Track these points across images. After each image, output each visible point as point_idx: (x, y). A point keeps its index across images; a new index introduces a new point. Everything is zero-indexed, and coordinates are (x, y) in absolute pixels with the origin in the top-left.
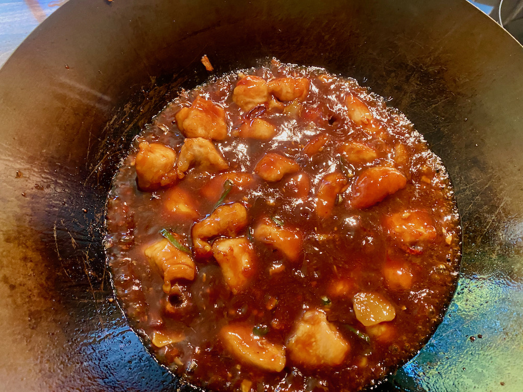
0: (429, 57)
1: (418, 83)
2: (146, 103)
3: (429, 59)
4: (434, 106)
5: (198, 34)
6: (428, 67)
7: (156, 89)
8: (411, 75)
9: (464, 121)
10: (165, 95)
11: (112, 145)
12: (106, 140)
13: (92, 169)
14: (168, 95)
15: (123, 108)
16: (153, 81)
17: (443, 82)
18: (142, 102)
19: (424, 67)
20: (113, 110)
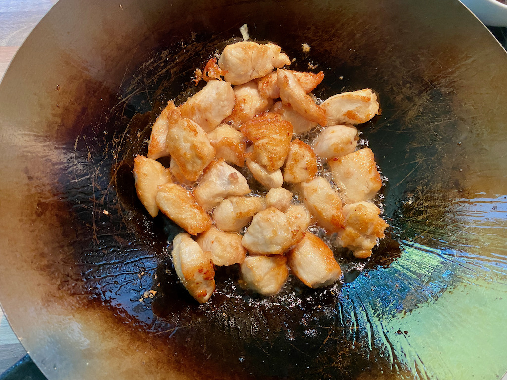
1: (429, 99)
2: (182, 55)
3: (444, 79)
4: (436, 123)
5: (244, 4)
6: (441, 86)
7: (194, 44)
8: (425, 90)
9: (458, 144)
10: (200, 51)
11: (143, 83)
12: (139, 78)
13: (121, 100)
14: (204, 51)
15: (161, 54)
16: (193, 36)
17: (451, 104)
18: (178, 52)
19: (437, 86)
20: (151, 53)
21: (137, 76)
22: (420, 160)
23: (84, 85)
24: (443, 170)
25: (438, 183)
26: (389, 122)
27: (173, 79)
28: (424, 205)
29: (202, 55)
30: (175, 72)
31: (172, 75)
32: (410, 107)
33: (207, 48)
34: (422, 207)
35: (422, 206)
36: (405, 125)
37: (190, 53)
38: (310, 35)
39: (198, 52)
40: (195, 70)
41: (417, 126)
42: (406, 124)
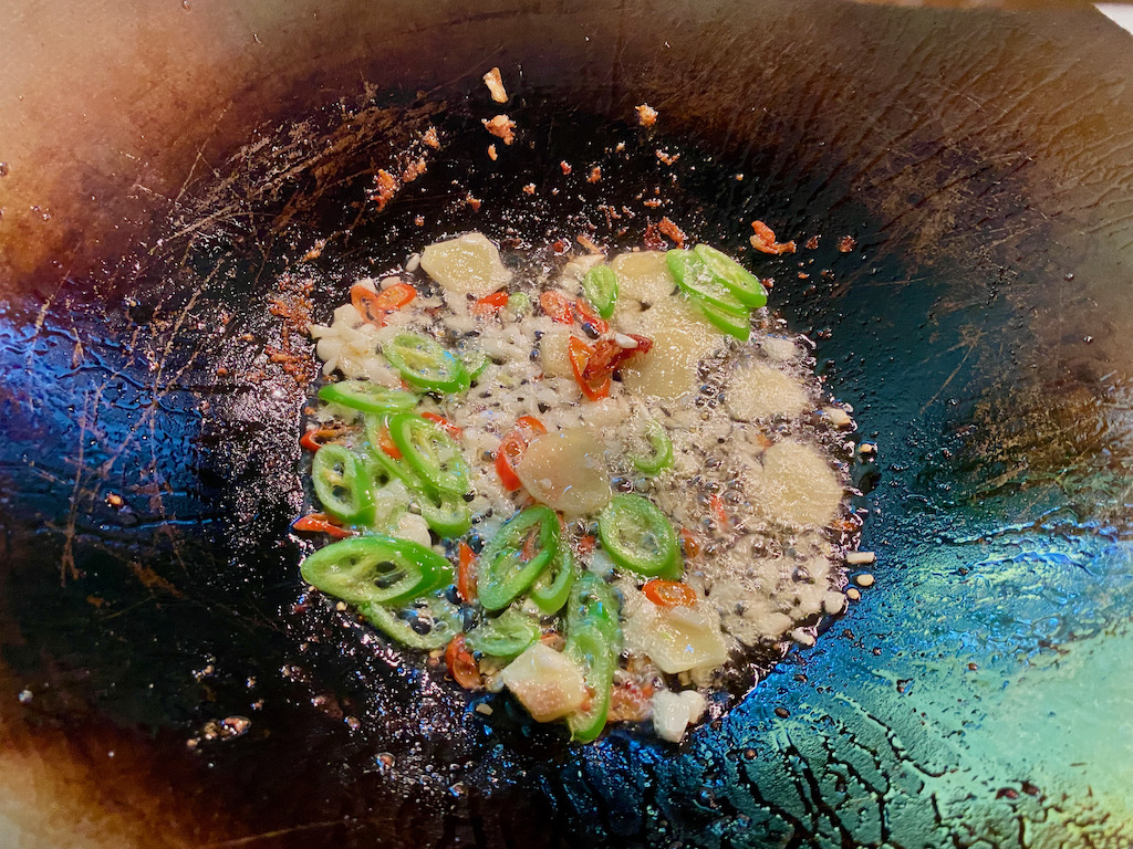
0: (995, 132)
1: (965, 189)
2: (342, 135)
3: (995, 136)
4: (995, 243)
5: (489, 20)
6: (992, 153)
7: (372, 112)
8: (952, 170)
9: (1066, 279)
10: (389, 129)
11: (243, 195)
12: (230, 180)
13: (180, 228)
14: (396, 131)
15: (288, 128)
16: (369, 93)
17: (1024, 188)
18: (334, 129)
19: (982, 154)
20: (264, 124)
21: (225, 175)
22: (970, 338)
23: (77, 176)
24: (1039, 349)
25: (1031, 384)
26: (873, 265)
27: (320, 192)
28: (1005, 446)
29: (394, 137)
30: (327, 176)
31: (319, 183)
32: (920, 219)
33: (406, 123)
34: (1002, 453)
35: (999, 451)
36: (916, 263)
37: (362, 132)
38: (654, 85)
39: (384, 131)
40: (377, 174)
41: (947, 259)
42: (919, 260)
